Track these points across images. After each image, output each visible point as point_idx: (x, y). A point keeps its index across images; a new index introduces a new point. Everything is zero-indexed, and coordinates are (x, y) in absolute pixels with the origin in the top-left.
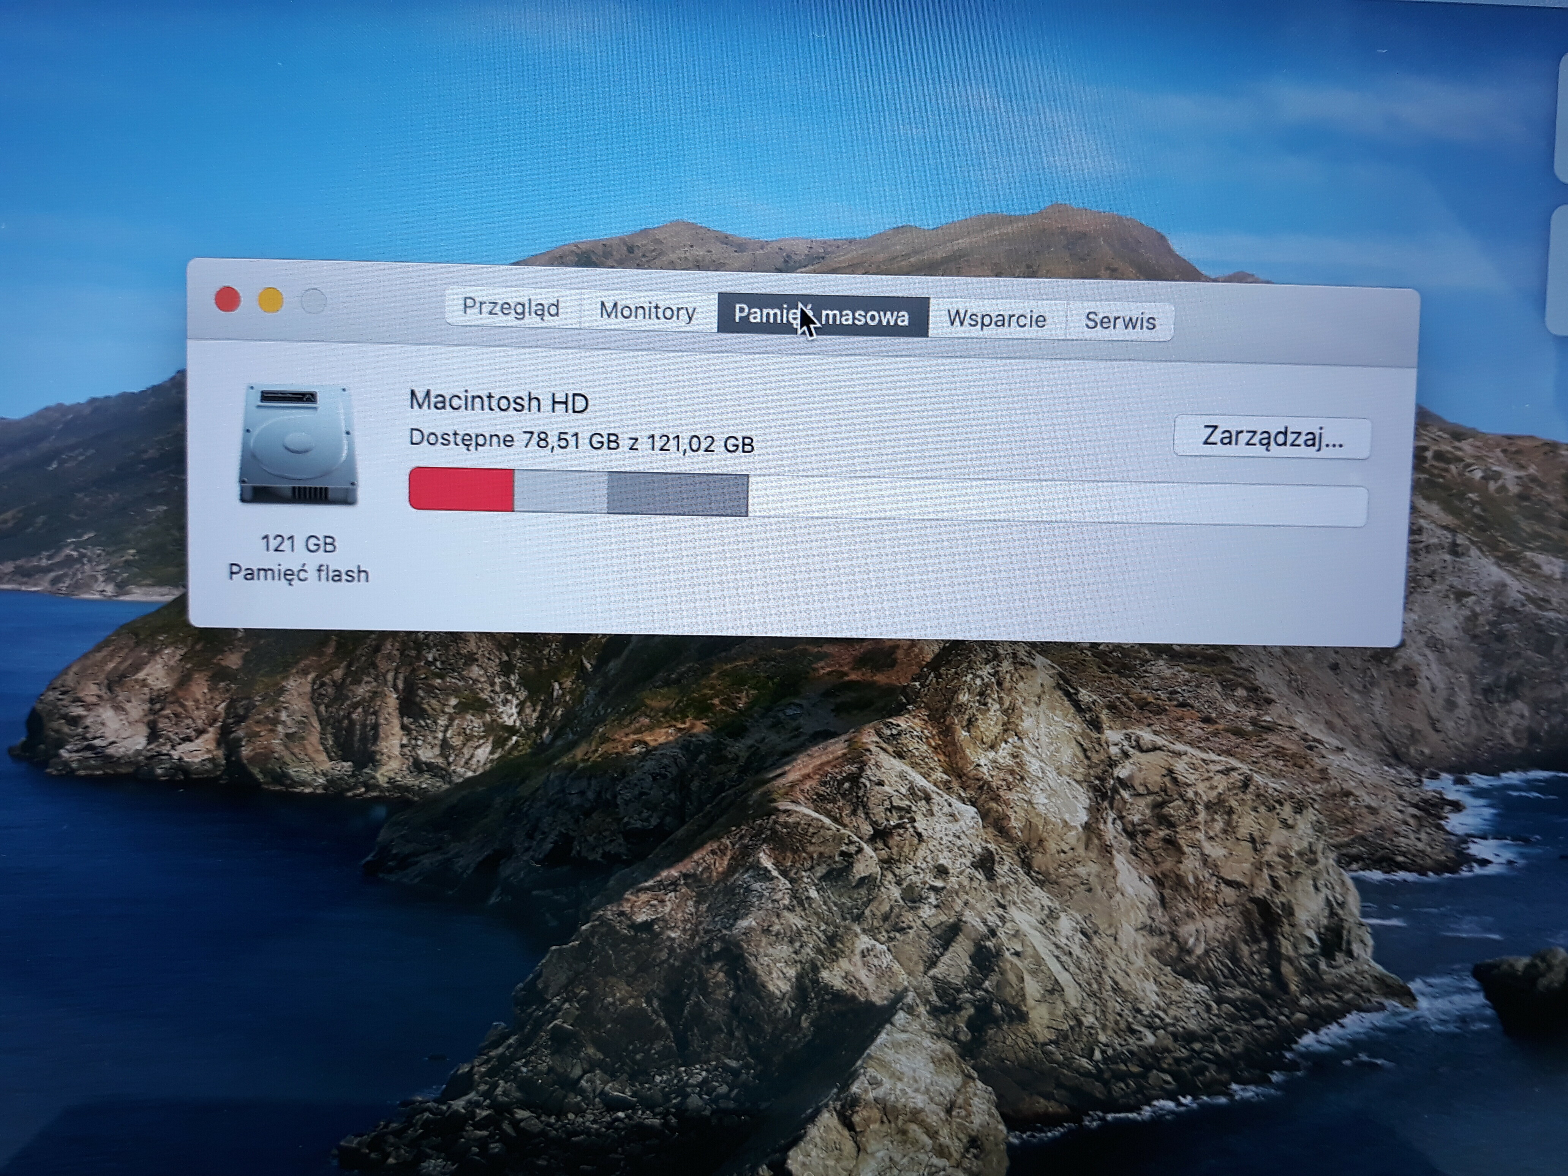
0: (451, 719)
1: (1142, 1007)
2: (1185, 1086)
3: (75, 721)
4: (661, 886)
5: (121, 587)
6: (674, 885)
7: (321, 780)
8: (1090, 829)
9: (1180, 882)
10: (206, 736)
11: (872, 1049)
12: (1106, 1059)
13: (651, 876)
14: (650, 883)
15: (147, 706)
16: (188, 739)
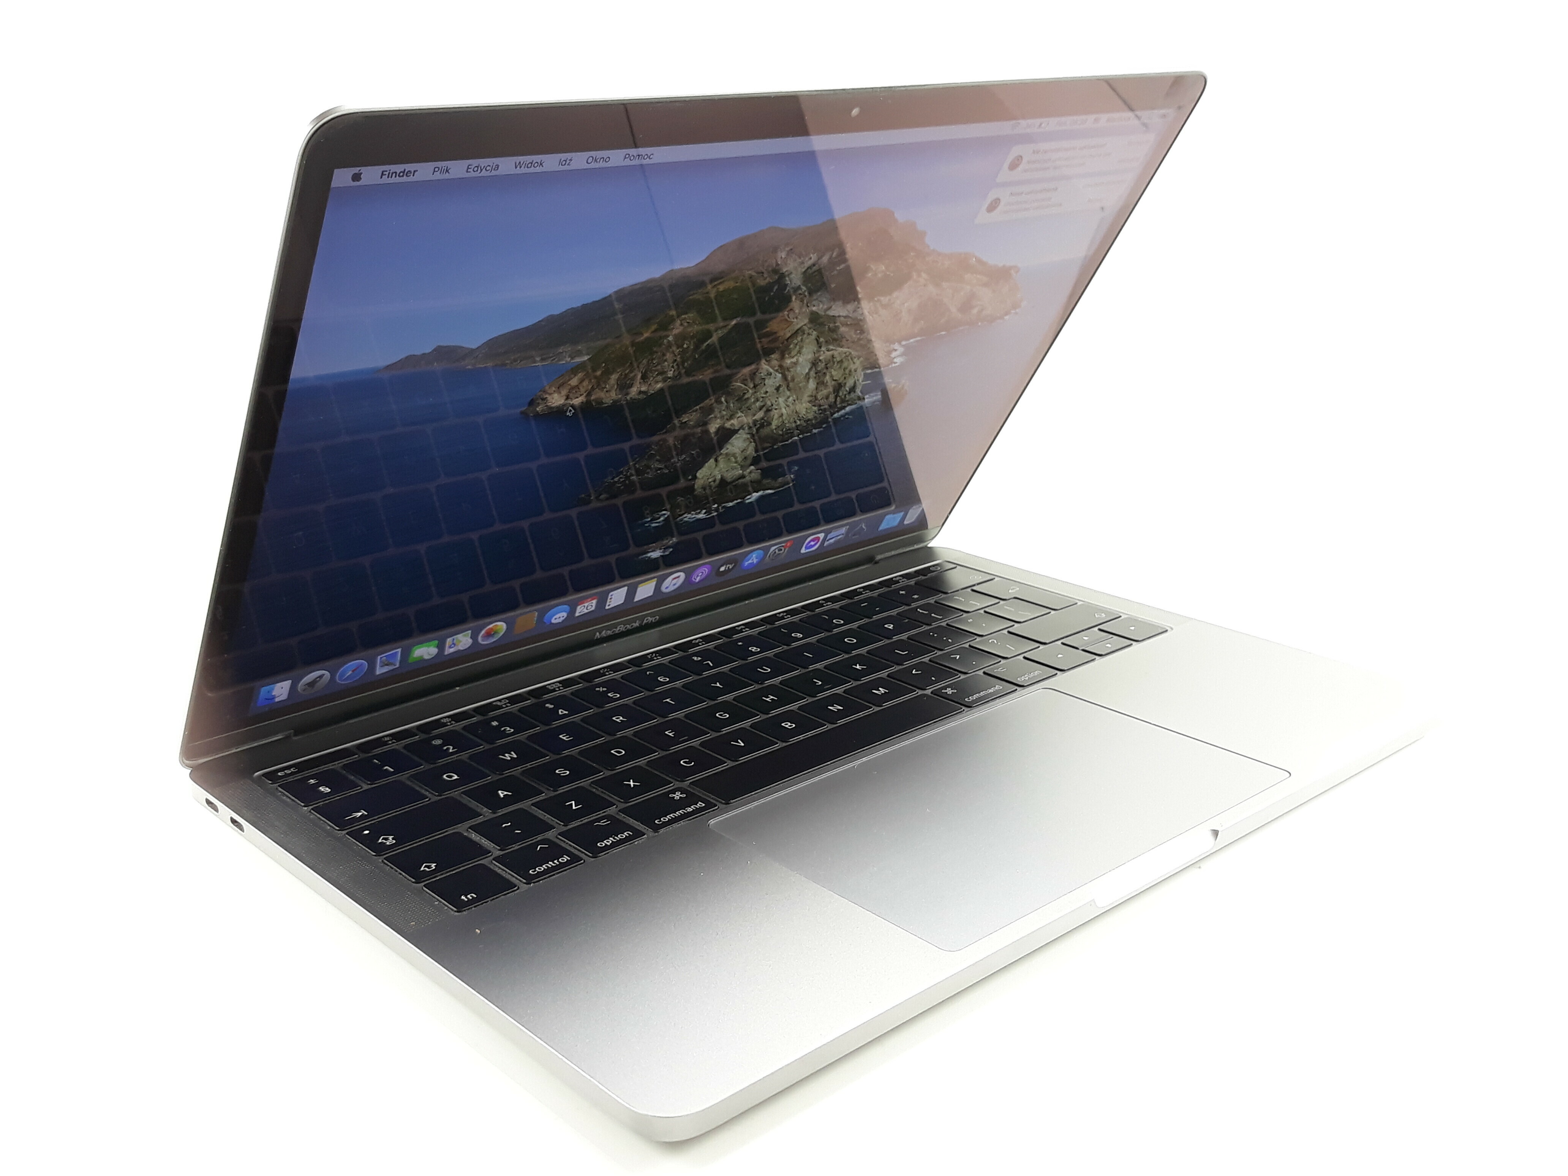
0: (654, 378)
1: (800, 415)
2: (802, 433)
3: (543, 399)
4: (693, 411)
5: (572, 358)
6: (697, 410)
7: (612, 402)
8: (808, 374)
9: (823, 383)
10: (582, 396)
11: (730, 441)
12: (786, 430)
13: (691, 409)
14: (690, 411)
15: (568, 391)
16: (577, 398)
